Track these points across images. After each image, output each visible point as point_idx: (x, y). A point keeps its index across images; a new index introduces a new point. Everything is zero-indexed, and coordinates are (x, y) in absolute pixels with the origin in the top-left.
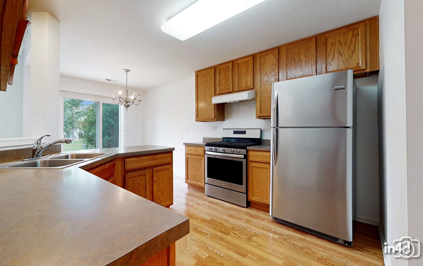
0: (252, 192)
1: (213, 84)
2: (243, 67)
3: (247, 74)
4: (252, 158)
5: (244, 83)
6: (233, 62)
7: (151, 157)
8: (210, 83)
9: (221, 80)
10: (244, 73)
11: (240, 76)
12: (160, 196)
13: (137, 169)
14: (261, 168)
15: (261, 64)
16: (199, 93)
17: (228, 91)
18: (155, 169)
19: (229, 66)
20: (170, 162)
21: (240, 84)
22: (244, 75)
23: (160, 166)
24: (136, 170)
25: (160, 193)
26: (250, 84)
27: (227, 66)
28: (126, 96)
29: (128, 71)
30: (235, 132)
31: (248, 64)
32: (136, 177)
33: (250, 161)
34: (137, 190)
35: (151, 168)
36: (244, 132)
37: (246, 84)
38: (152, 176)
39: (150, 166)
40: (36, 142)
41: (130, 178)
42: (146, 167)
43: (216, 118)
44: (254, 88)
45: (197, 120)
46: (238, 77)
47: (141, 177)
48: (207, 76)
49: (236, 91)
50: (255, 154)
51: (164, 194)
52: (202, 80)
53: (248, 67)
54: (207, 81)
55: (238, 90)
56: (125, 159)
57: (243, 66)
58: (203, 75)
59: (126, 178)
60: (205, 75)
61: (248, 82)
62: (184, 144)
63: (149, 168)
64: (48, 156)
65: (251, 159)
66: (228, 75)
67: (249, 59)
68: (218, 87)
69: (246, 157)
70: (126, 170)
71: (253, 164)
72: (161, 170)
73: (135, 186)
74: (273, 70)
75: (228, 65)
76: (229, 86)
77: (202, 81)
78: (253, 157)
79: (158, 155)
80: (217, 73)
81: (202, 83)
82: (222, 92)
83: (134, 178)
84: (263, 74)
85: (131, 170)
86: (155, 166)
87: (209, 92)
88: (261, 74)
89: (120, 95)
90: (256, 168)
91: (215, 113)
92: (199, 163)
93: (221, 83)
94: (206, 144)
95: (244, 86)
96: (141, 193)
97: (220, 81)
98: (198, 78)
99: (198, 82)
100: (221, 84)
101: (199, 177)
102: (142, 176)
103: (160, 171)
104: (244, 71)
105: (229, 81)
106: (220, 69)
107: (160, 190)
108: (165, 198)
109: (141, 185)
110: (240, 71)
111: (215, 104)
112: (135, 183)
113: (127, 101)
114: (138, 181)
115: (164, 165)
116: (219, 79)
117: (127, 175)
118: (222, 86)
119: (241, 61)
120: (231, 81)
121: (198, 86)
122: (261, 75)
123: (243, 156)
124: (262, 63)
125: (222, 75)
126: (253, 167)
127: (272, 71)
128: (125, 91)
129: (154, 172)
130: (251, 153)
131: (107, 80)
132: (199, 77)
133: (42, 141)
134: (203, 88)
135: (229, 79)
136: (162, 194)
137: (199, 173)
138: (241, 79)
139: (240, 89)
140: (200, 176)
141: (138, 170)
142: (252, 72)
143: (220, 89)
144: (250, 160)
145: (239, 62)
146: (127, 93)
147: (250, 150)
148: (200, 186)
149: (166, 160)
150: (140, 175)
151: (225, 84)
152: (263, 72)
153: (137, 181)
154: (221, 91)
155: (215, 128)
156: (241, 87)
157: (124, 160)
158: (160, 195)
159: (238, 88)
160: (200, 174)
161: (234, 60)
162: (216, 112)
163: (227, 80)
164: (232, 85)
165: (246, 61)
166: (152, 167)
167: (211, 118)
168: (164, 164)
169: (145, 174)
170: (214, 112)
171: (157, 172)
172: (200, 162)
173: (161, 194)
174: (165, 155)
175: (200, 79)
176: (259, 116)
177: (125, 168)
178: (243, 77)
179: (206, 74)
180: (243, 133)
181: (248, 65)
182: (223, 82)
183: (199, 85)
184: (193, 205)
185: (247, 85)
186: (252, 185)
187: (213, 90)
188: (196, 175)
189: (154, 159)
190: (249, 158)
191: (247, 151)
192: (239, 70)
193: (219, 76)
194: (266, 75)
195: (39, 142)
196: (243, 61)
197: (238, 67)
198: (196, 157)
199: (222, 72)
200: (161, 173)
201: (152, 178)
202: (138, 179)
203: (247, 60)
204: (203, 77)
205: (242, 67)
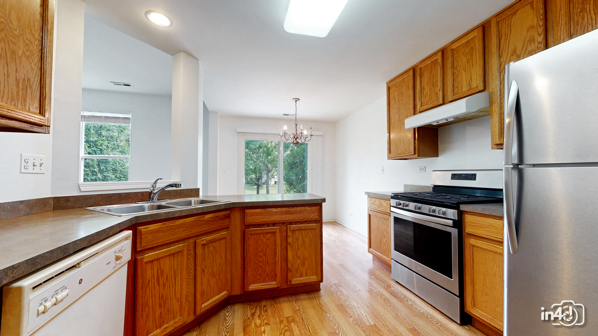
0: (473, 297)
1: (412, 97)
2: (463, 54)
3: (471, 65)
4: (472, 229)
5: (465, 84)
6: (443, 51)
7: (284, 209)
8: (407, 96)
9: (424, 87)
10: (464, 64)
11: (457, 73)
12: (299, 267)
13: (262, 224)
14: (491, 251)
15: (501, 35)
16: (392, 116)
17: (435, 104)
18: (291, 227)
19: (437, 59)
20: (316, 218)
21: (457, 87)
22: (464, 69)
23: (299, 223)
24: (262, 226)
25: (298, 261)
26: (477, 83)
27: (433, 60)
28: (296, 131)
29: (297, 100)
30: (454, 177)
31: (472, 45)
32: (261, 234)
33: (468, 234)
34: (262, 253)
35: (285, 225)
36: (472, 177)
37: (470, 84)
38: (286, 236)
39: (283, 222)
40: (152, 186)
41: (251, 234)
42: (275, 222)
43: (417, 152)
44: (487, 89)
45: (389, 158)
46: (453, 74)
47: (268, 236)
48: (402, 86)
49: (449, 100)
50: (477, 222)
51: (306, 263)
52: (396, 93)
53: (473, 50)
54: (402, 94)
55: (453, 99)
56: (246, 210)
57: (462, 51)
58: (397, 86)
59: (245, 234)
60: (400, 85)
61: (473, 79)
62: (366, 193)
63: (282, 224)
64: (168, 200)
65: (468, 229)
66: (435, 75)
67: (475, 35)
68: (419, 100)
69: (459, 224)
70: (246, 224)
71: (473, 241)
72: (300, 230)
73: (260, 247)
74: (529, 41)
75: (435, 58)
76: (437, 94)
77: (396, 96)
78: (474, 226)
79: (296, 208)
80: (417, 76)
81: (396, 98)
82: (425, 107)
83: (258, 236)
84: (505, 56)
85: (254, 225)
86: (291, 223)
87: (405, 111)
88: (500, 57)
89: (285, 131)
90: (480, 249)
91: (415, 143)
92: (384, 225)
93: (423, 92)
94: (393, 195)
95: (464, 89)
96: (268, 257)
97: (422, 89)
98: (390, 92)
99: (390, 98)
100: (424, 94)
101: (385, 247)
102: (269, 234)
103: (298, 230)
104: (465, 59)
105: (438, 86)
106: (422, 70)
107: (300, 258)
108: (308, 271)
109: (268, 246)
110: (458, 63)
111: (414, 129)
112: (260, 242)
113: (295, 138)
114: (265, 240)
115: (307, 223)
116: (421, 87)
117: (247, 231)
118: (426, 97)
119: (460, 44)
120: (440, 84)
121: (391, 104)
122: (502, 60)
123: (451, 221)
124: (504, 34)
125: (426, 79)
126: (474, 246)
127: (528, 43)
128: (294, 125)
129: (289, 231)
130: (468, 218)
131: (284, 115)
132: (391, 90)
133: (157, 185)
134: (397, 107)
135: (436, 82)
136: (303, 264)
137: (385, 240)
138: (460, 76)
139: (456, 97)
140: (386, 245)
141: (265, 226)
142: (482, 58)
143: (422, 104)
144: (467, 231)
145: (454, 46)
146: (296, 127)
147: (467, 212)
148: (387, 263)
149: (310, 216)
150: (267, 233)
151: (431, 92)
152: (506, 52)
153: (262, 240)
154: (423, 106)
155: (424, 169)
156: (458, 92)
157: (244, 211)
158: (298, 264)
159: (454, 95)
160: (386, 242)
161: (444, 46)
162: (417, 142)
163: (433, 86)
164: (443, 91)
165: (468, 42)
166: (287, 224)
167: (409, 153)
168: (306, 221)
169: (275, 233)
170: (413, 142)
171: (293, 231)
172: (386, 224)
173: (301, 263)
174: (308, 208)
175: (392, 93)
176: (498, 143)
177: (245, 221)
178: (463, 71)
179: (401, 83)
180: (470, 178)
181: (472, 47)
182: (427, 89)
183: (392, 102)
184: (360, 290)
185: (470, 86)
186: (473, 283)
187: (411, 106)
188: (380, 242)
189: (288, 213)
190: (466, 228)
191: (461, 214)
192: (455, 61)
193: (421, 81)
194: (512, 55)
195: (154, 185)
196: (462, 43)
197: (453, 56)
198: (381, 215)
199: (425, 73)
200: (300, 233)
201: (286, 238)
202: (263, 238)
203: (470, 38)
204: (397, 89)
205: (461, 54)
